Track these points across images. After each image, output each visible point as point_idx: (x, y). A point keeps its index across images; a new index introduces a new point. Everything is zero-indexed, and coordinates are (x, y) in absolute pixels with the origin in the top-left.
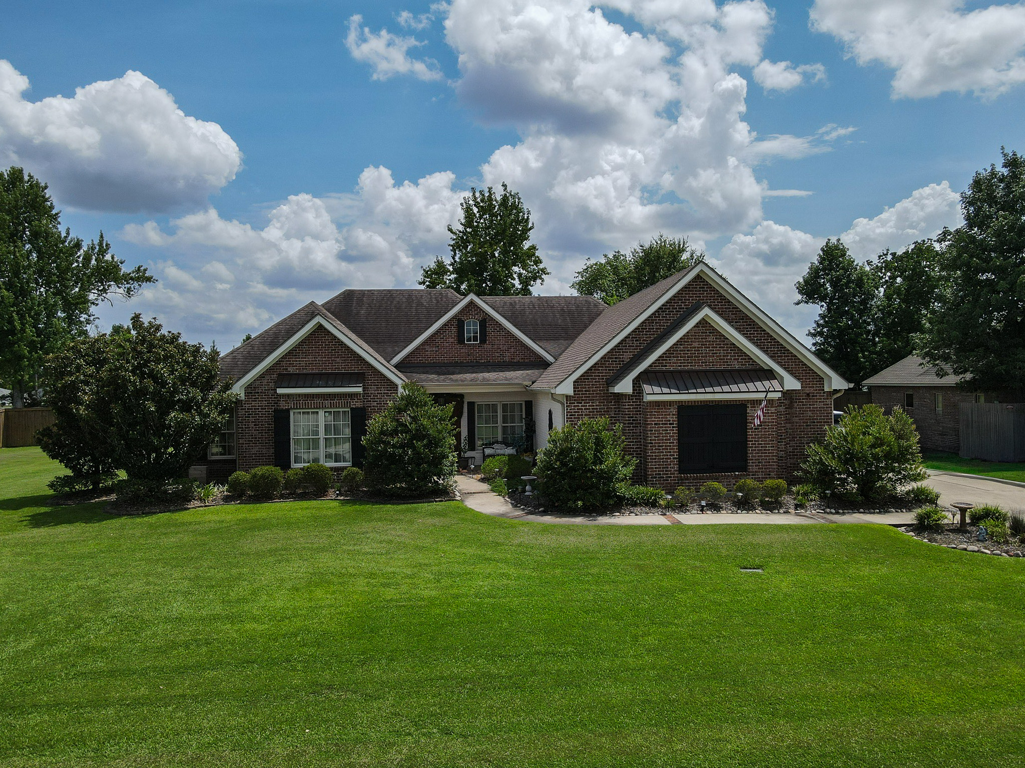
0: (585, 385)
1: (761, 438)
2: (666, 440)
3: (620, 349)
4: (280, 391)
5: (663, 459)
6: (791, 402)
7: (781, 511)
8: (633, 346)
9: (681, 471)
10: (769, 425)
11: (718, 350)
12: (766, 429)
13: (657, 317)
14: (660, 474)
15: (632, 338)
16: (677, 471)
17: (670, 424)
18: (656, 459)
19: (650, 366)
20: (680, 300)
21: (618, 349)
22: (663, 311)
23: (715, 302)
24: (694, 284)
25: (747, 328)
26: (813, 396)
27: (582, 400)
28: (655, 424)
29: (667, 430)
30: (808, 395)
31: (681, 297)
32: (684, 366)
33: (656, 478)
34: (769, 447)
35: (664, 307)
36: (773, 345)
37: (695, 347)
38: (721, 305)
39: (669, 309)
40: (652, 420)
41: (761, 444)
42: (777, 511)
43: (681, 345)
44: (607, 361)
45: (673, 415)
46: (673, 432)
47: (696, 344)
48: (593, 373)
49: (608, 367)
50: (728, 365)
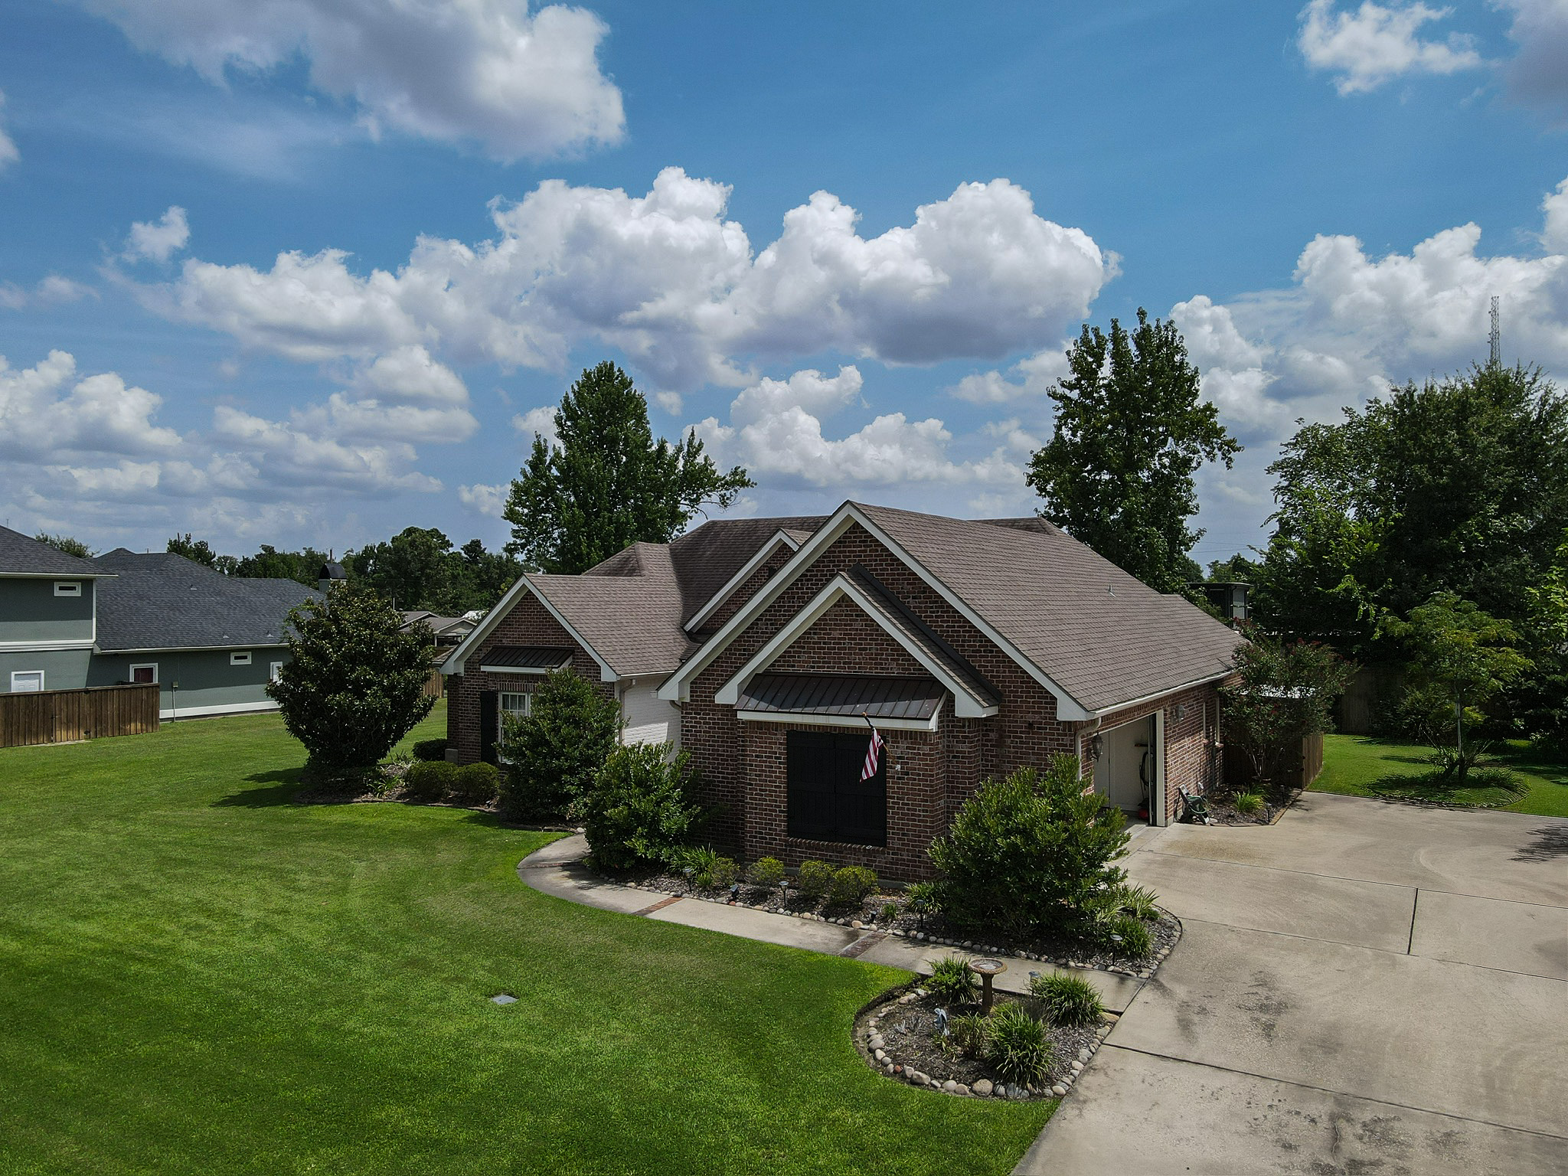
0: (705, 688)
1: (907, 794)
2: (770, 781)
3: (750, 637)
4: (483, 668)
5: (766, 810)
6: (1001, 737)
7: (841, 921)
8: (767, 633)
9: (790, 832)
10: (919, 775)
11: (869, 644)
12: (915, 780)
13: (800, 589)
14: (761, 833)
15: (766, 620)
16: (784, 831)
17: (776, 758)
18: (756, 809)
19: (772, 665)
20: (831, 561)
21: (748, 637)
22: (808, 580)
23: (882, 565)
24: (852, 535)
25: (932, 607)
26: (1039, 728)
27: (701, 710)
28: (756, 756)
29: (772, 767)
30: (1031, 725)
31: (833, 557)
32: (818, 667)
33: (755, 837)
34: (919, 811)
35: (809, 574)
36: (973, 636)
37: (835, 639)
38: (891, 570)
39: (816, 575)
40: (752, 750)
41: (908, 804)
42: (833, 920)
43: (815, 634)
44: (733, 654)
45: (781, 744)
46: (780, 771)
47: (836, 634)
48: (715, 670)
49: (734, 663)
50: (882, 669)
